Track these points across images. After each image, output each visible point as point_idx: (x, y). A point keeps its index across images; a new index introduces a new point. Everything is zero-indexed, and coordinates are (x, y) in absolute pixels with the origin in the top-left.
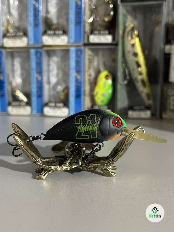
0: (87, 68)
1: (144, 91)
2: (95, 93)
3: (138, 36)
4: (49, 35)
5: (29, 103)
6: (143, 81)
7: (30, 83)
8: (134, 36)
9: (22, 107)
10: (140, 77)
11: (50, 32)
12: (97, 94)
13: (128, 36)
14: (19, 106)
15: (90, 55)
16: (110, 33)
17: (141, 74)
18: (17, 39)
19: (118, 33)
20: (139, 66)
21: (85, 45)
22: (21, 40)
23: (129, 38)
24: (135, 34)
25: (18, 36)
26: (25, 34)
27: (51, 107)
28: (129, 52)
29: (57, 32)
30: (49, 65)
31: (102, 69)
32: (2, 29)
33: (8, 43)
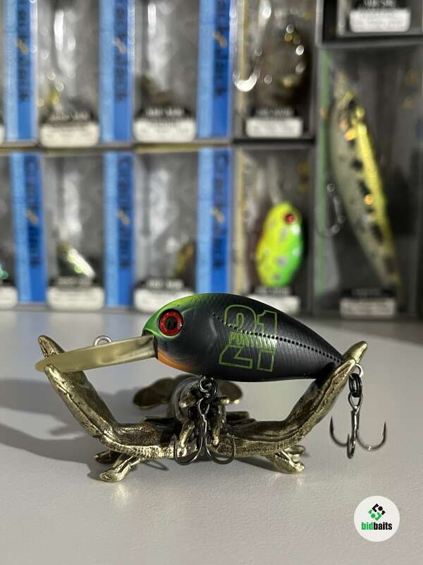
0: (239, 196)
1: (378, 251)
2: (259, 256)
3: (365, 121)
4: (151, 119)
5: (98, 281)
6: (376, 230)
7: (102, 234)
8: (354, 122)
9: (82, 291)
10: (369, 219)
11: (154, 110)
12: (264, 257)
13: (339, 122)
14: (76, 287)
15: (247, 167)
16: (296, 114)
17: (370, 210)
18: (75, 129)
19: (316, 113)
20: (365, 191)
21: (236, 142)
22: (84, 130)
23: (343, 126)
24: (356, 117)
25: (76, 121)
26: (94, 117)
27: (152, 290)
28: (342, 159)
29: (170, 112)
30: (147, 190)
31: (275, 199)
32: (37, 104)
33: (53, 137)
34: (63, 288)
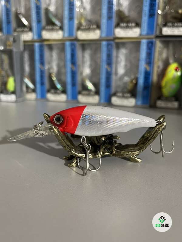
0: (156, 60)
4: (122, 27)
5: (97, 93)
7: (99, 74)
9: (91, 96)
11: (123, 24)
14: (89, 95)
15: (160, 48)
18: (91, 32)
21: (157, 37)
22: (94, 32)
25: (91, 29)
26: (99, 27)
27: (118, 97)
29: (130, 25)
30: (117, 57)
31: (171, 61)
32: (76, 22)
33: (82, 35)
34: (84, 95)
